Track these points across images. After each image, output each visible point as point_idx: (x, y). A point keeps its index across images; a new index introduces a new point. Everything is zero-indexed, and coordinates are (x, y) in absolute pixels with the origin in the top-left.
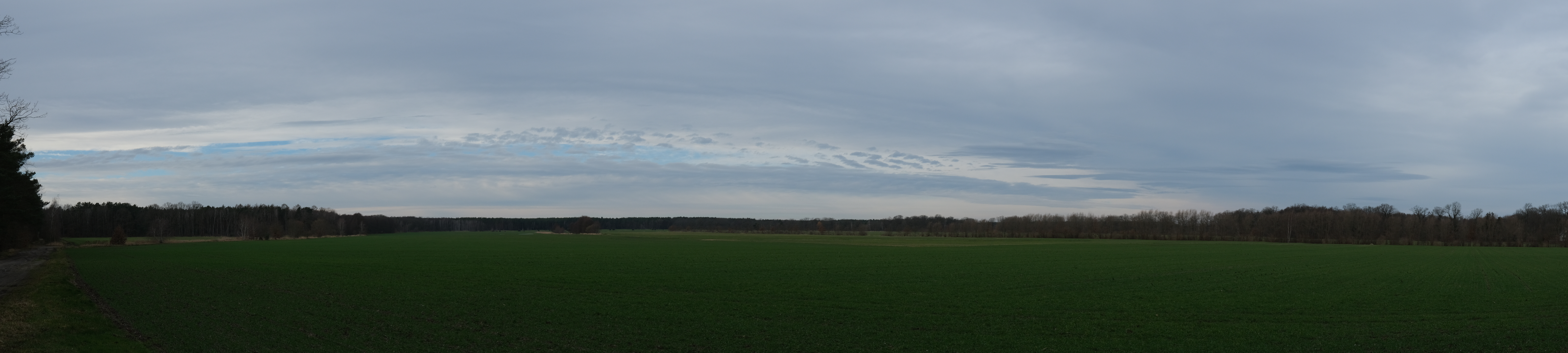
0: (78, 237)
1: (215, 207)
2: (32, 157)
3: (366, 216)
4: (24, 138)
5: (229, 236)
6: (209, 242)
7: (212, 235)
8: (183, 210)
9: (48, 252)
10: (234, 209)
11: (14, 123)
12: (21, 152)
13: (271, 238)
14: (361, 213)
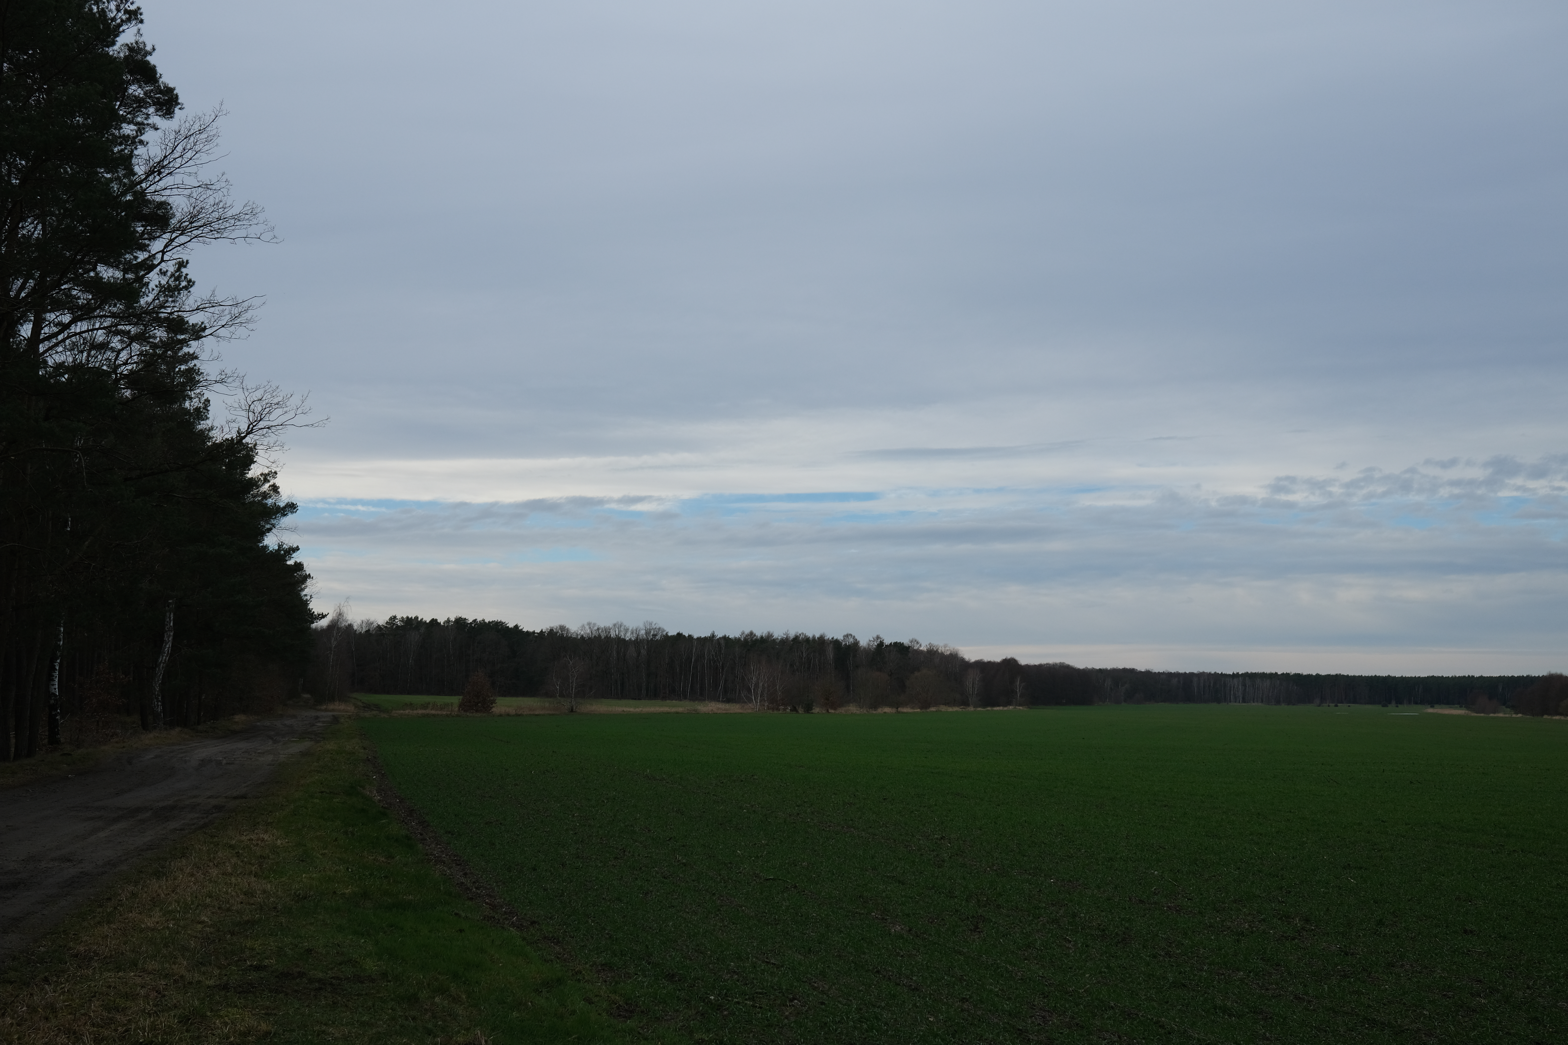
0: (388, 693)
1: (695, 637)
2: (292, 512)
3: (1027, 666)
4: (277, 470)
5: (723, 702)
6: (677, 713)
7: (685, 698)
8: (624, 640)
9: (319, 724)
10: (737, 641)
11: (256, 437)
12: (270, 502)
13: (816, 710)
14: (1017, 658)
